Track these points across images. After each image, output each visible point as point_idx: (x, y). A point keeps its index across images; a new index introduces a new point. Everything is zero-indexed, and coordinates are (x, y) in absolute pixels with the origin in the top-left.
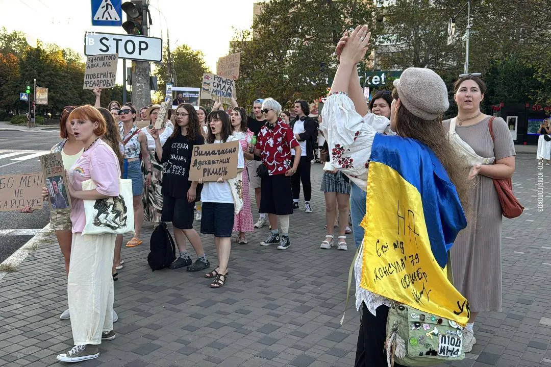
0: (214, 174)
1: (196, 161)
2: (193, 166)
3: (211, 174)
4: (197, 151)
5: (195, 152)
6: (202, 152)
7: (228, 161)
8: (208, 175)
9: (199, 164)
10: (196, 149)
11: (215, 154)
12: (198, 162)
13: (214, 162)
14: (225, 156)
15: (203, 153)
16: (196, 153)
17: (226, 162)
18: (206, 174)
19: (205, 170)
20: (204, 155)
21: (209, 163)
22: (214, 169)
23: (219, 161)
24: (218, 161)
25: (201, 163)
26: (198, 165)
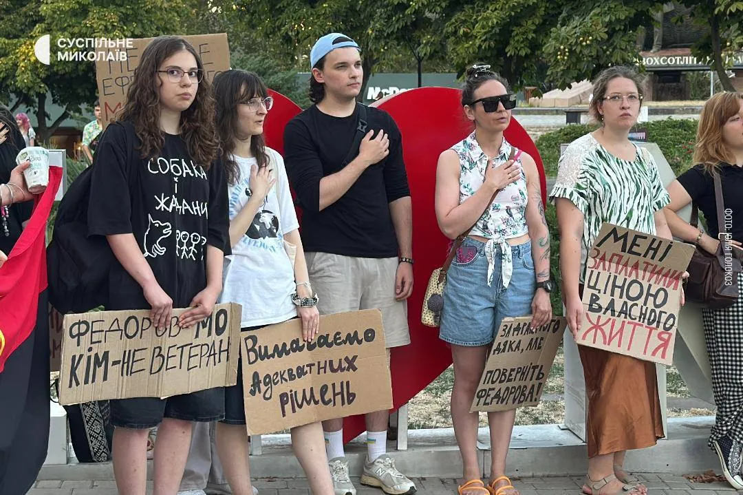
0: (308, 403)
1: (256, 375)
2: (253, 393)
3: (300, 406)
4: (253, 349)
5: (248, 351)
6: (266, 348)
7: (351, 364)
8: (294, 411)
9: (266, 384)
10: (250, 342)
11: (301, 349)
12: (261, 378)
13: (301, 372)
14: (337, 354)
15: (270, 352)
16: (252, 354)
17: (341, 369)
18: (288, 407)
19: (283, 398)
20: (273, 356)
21: (292, 377)
22: (304, 390)
23: (315, 369)
24: (310, 365)
25: (269, 381)
26: (263, 388)
